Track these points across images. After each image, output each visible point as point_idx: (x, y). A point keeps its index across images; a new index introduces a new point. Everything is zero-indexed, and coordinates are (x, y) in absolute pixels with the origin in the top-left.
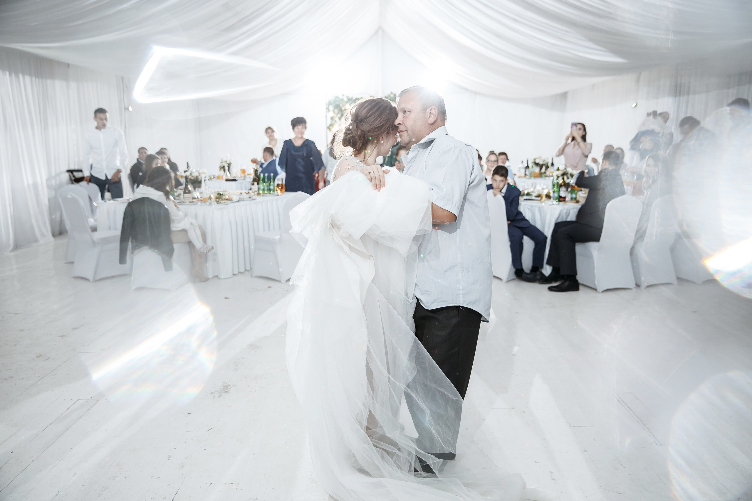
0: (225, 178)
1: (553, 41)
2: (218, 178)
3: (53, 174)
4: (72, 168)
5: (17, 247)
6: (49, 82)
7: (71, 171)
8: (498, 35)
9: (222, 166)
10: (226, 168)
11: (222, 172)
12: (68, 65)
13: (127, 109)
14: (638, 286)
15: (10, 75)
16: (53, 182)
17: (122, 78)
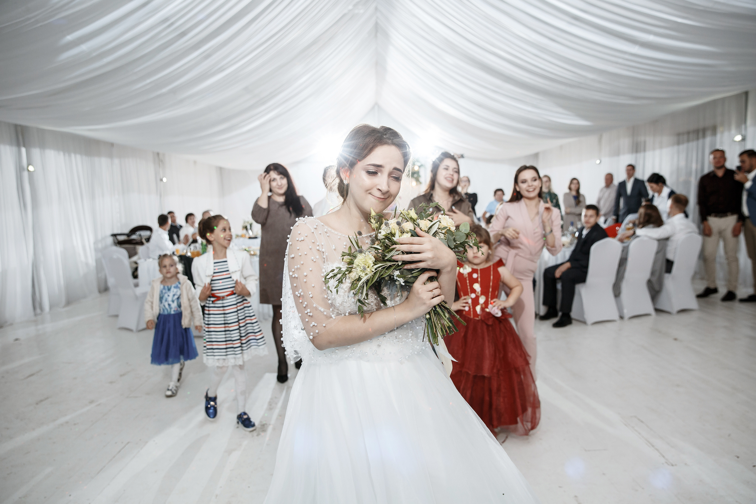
0: (247, 236)
1: (529, 109)
2: (242, 236)
3: (100, 237)
4: (116, 232)
5: (69, 303)
6: (96, 159)
7: (114, 235)
8: (480, 105)
9: (245, 227)
10: (249, 227)
11: (245, 231)
12: (112, 145)
13: (161, 180)
14: (622, 317)
15: (64, 155)
16: (100, 246)
17: (158, 154)
